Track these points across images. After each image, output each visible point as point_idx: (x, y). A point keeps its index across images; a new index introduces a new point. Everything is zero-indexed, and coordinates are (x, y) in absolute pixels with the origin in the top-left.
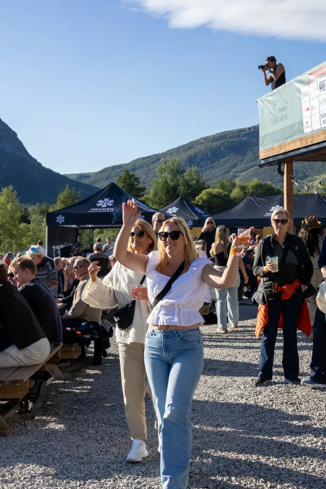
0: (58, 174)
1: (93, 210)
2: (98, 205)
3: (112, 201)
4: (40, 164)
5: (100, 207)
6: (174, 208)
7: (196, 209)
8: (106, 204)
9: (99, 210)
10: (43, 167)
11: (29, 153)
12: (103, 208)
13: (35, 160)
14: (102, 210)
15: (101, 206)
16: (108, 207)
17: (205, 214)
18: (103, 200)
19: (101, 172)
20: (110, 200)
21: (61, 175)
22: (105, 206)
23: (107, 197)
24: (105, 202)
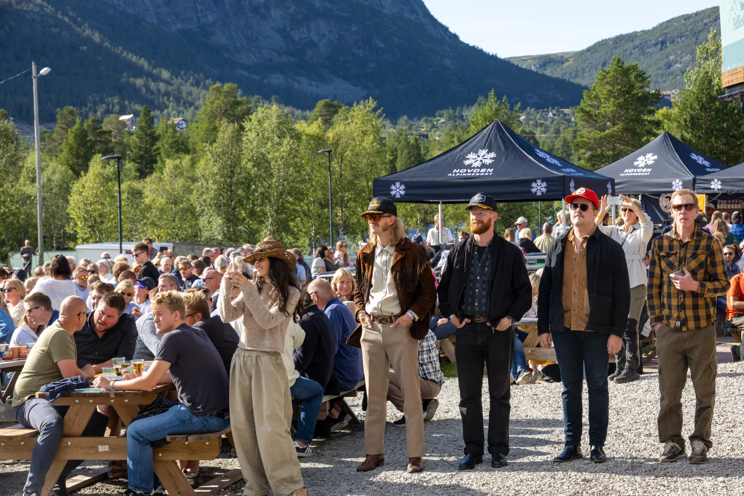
0: (494, 58)
1: (456, 173)
2: (467, 163)
3: (493, 155)
4: (455, 37)
5: (469, 167)
6: (649, 155)
7: (694, 157)
8: (481, 161)
9: (467, 172)
10: (463, 43)
11: (432, 13)
12: (474, 168)
13: (445, 29)
14: (472, 173)
15: (471, 164)
16: (484, 166)
17: (711, 167)
18: (477, 152)
19: (589, 50)
20: (488, 153)
21: (501, 60)
22: (478, 164)
23: (483, 148)
24: (479, 156)
